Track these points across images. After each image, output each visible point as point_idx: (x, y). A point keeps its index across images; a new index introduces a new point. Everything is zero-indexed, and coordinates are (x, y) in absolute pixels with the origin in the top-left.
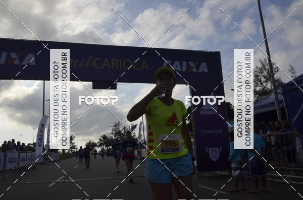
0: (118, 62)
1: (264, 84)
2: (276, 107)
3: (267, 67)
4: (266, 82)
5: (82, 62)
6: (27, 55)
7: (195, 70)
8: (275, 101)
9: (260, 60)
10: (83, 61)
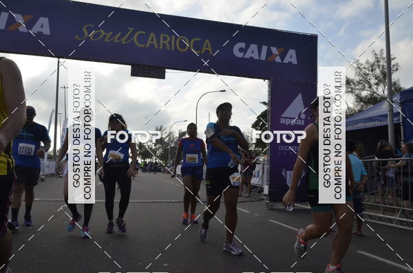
0: (169, 39)
1: (374, 87)
2: (388, 122)
3: (381, 64)
4: (377, 84)
5: (118, 35)
6: (38, 19)
7: (278, 59)
8: (388, 113)
9: (374, 51)
10: (120, 33)
